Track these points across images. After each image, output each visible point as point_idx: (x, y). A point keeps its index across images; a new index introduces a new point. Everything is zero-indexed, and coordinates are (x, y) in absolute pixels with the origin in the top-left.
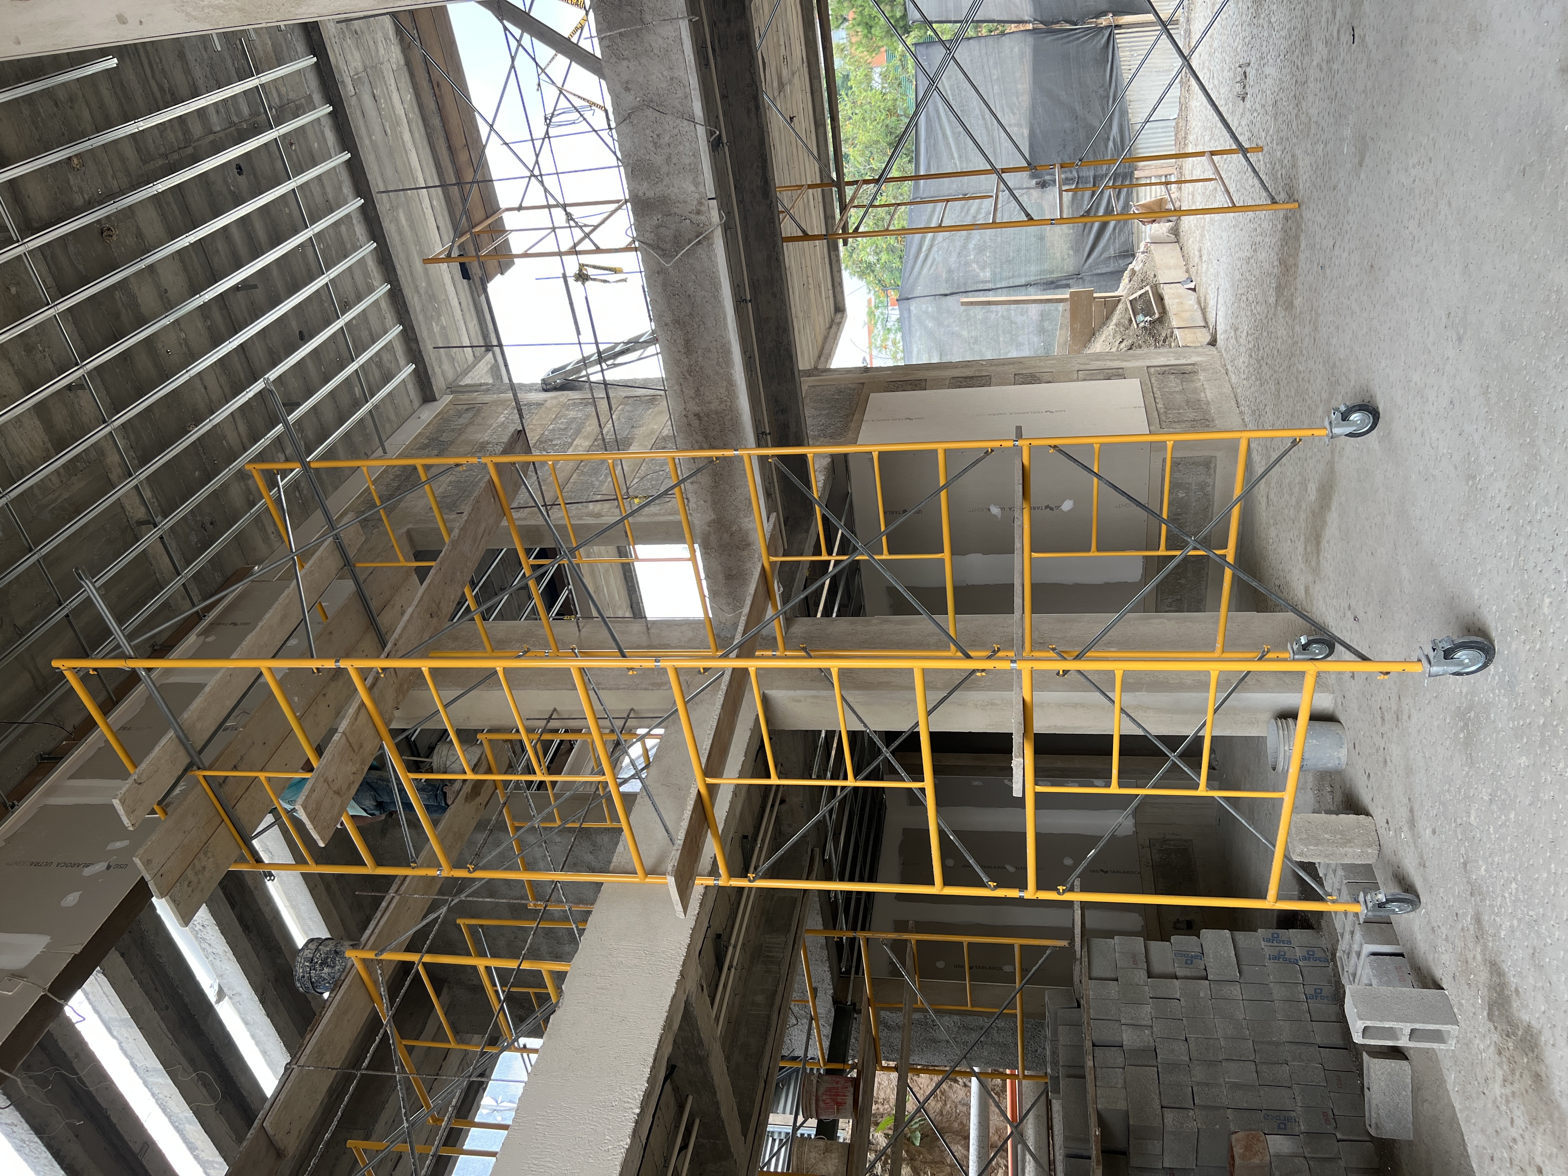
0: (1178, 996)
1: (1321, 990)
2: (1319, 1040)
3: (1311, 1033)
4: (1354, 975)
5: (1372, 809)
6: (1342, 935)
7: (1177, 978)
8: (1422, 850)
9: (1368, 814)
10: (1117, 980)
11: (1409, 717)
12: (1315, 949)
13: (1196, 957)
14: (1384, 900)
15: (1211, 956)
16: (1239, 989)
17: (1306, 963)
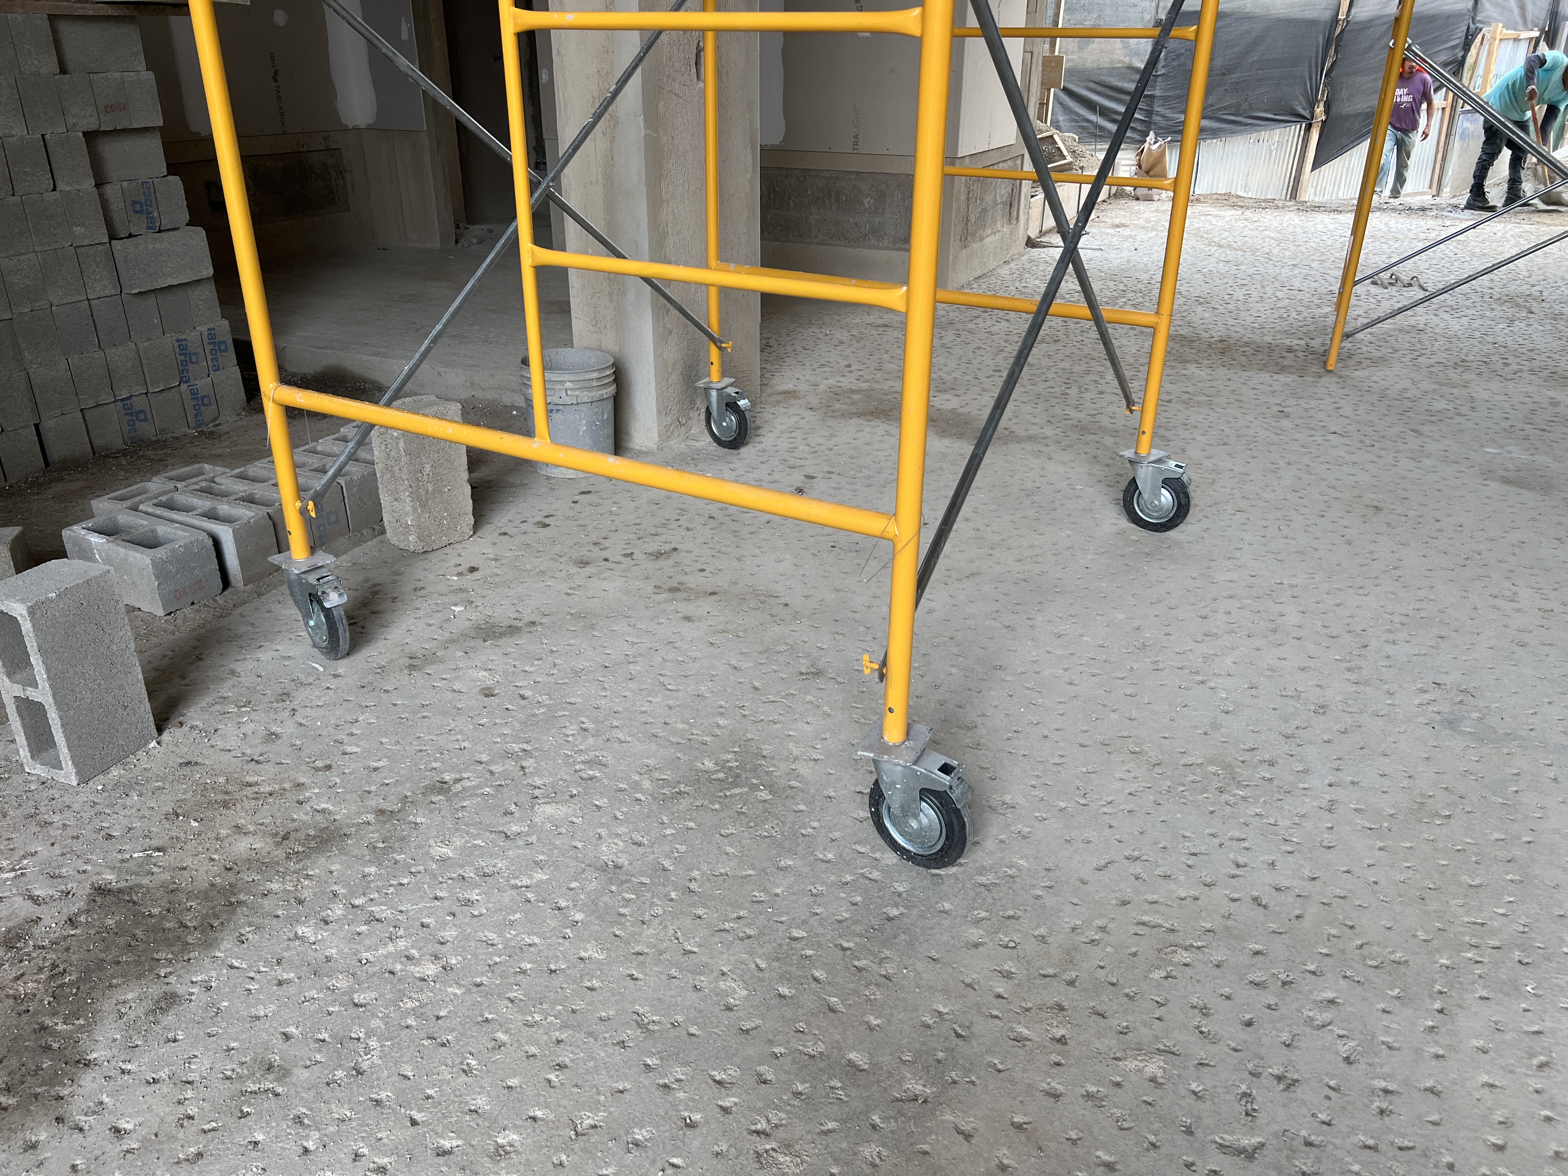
0: (61, 186)
1: (145, 420)
2: (48, 424)
3: (58, 412)
4: (171, 506)
5: (488, 532)
6: (242, 477)
7: (98, 185)
8: (441, 661)
9: (476, 527)
10: (63, 71)
11: (688, 619)
12: (214, 407)
13: (151, 220)
14: (327, 605)
15: (157, 246)
16: (107, 292)
17: (187, 396)
